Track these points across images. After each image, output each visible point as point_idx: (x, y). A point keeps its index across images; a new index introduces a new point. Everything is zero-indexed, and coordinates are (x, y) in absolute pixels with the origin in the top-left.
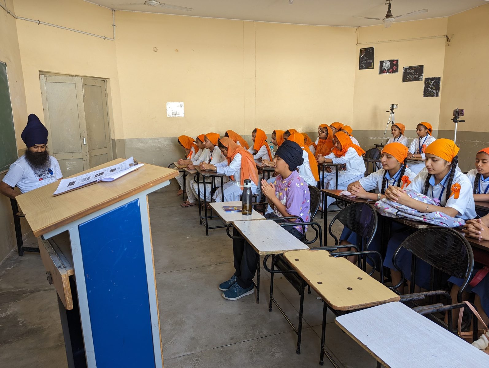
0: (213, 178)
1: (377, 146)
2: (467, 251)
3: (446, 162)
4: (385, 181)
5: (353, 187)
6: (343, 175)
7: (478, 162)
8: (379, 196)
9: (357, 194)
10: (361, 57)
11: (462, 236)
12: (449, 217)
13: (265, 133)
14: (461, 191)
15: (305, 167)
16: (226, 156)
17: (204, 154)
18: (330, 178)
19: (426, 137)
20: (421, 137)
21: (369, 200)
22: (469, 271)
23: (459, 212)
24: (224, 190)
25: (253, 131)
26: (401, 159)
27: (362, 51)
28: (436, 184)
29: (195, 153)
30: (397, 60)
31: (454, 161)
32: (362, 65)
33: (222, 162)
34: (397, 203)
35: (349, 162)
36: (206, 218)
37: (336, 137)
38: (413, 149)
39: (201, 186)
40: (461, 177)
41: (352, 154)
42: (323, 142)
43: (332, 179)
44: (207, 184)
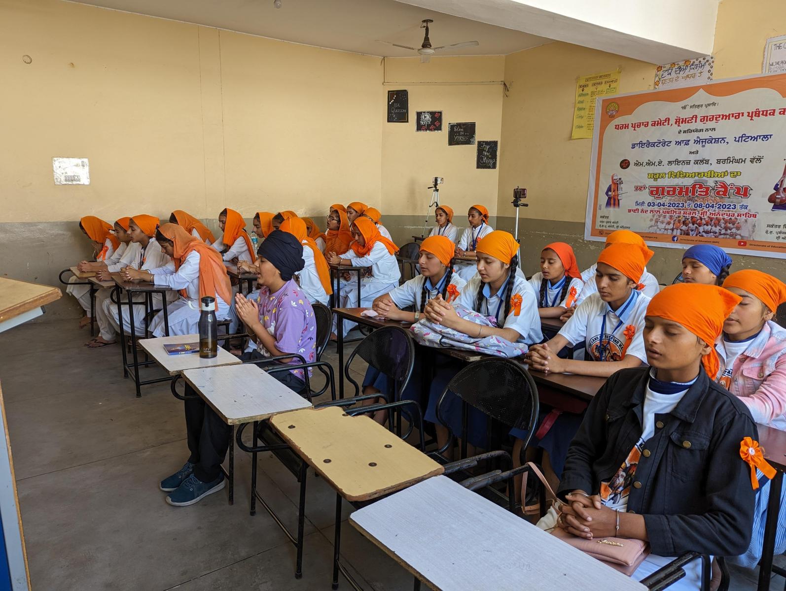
0: (149, 294)
1: (416, 239)
2: (531, 390)
3: (503, 264)
4: (425, 292)
5: (380, 303)
6: (369, 285)
7: (544, 262)
8: (417, 315)
9: (386, 314)
10: (390, 103)
11: (524, 369)
12: (509, 343)
13: (242, 216)
14: (522, 304)
15: (309, 273)
16: (172, 255)
17: (130, 252)
18: (348, 288)
19: (481, 226)
20: (475, 227)
21: (403, 322)
22: (534, 418)
23: (521, 335)
24: (170, 314)
25: (222, 214)
26: (446, 260)
27: (391, 94)
28: (491, 296)
29: (112, 250)
30: (441, 113)
31: (513, 262)
32: (392, 116)
33: (164, 266)
34: (441, 326)
35: (376, 263)
36: (136, 365)
37: (355, 225)
38: (464, 244)
39: (125, 309)
40: (522, 285)
41: (381, 252)
42: (335, 235)
43: (352, 290)
44: (137, 305)
